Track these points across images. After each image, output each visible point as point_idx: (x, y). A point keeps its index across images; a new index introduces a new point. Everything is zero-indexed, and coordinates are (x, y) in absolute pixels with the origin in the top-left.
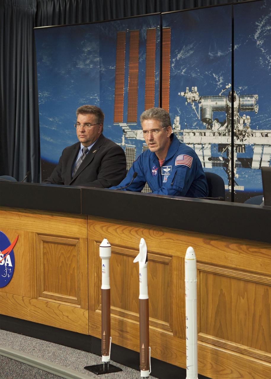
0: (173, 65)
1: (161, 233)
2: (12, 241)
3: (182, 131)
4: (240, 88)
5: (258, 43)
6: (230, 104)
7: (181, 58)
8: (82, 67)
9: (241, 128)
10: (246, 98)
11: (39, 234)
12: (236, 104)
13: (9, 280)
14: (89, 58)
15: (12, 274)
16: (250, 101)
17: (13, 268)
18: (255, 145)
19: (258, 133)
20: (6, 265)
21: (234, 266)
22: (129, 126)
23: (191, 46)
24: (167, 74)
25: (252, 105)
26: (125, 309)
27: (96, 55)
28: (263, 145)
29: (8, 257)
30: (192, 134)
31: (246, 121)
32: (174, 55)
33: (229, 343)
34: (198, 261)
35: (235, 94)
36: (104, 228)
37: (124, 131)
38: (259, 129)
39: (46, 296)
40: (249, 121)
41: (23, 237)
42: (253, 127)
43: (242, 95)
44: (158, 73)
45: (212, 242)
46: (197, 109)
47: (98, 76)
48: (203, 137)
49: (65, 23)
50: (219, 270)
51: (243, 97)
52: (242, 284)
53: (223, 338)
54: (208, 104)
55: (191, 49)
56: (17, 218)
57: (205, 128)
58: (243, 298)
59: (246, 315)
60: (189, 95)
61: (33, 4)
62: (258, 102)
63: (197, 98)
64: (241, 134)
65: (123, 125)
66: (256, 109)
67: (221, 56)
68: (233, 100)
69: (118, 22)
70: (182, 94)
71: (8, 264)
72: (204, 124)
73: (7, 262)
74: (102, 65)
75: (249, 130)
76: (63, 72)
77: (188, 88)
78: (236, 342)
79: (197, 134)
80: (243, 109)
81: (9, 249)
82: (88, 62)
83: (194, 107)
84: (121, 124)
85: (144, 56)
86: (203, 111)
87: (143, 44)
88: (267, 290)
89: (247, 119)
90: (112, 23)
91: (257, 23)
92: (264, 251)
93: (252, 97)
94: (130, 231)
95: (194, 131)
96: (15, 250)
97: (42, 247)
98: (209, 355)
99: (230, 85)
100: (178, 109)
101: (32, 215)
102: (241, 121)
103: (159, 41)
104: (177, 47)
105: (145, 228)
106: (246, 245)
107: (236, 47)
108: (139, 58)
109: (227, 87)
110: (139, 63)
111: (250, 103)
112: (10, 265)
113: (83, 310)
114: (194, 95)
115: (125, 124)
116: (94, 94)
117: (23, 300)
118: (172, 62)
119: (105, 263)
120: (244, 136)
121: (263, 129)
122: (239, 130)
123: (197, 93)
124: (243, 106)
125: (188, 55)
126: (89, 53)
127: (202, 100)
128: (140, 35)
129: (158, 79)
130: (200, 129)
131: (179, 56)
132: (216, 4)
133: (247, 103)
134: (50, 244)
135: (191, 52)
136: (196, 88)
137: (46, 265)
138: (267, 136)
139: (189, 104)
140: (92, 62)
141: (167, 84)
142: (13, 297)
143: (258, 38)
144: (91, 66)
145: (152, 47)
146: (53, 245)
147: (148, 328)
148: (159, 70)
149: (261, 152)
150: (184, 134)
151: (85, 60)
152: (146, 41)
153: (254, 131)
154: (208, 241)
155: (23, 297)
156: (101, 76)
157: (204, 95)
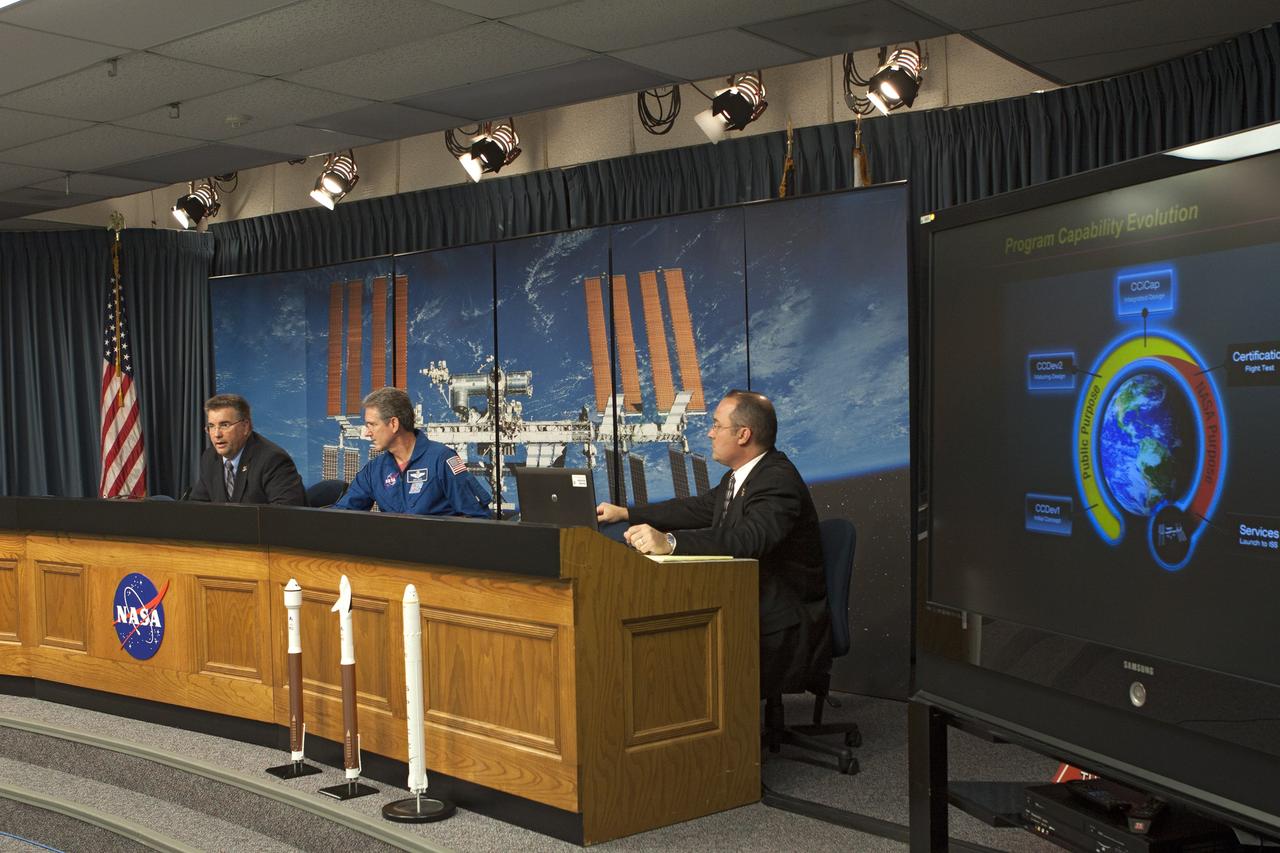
0: (411, 330)
1: (372, 567)
2: (160, 590)
3: (425, 426)
4: (507, 362)
5: (530, 297)
6: (493, 386)
7: (421, 320)
8: (279, 334)
9: (509, 419)
10: (515, 377)
11: (199, 577)
12: (501, 385)
13: (156, 648)
14: (290, 322)
15: (161, 639)
16: (521, 380)
17: (162, 629)
18: (529, 443)
19: (533, 426)
20: (151, 625)
21: (473, 610)
22: (350, 421)
23: (437, 302)
24: (403, 343)
25: (523, 386)
26: (325, 682)
27: (300, 317)
28: (540, 443)
29: (155, 613)
30: (440, 430)
31: (516, 409)
32: (412, 316)
33: (470, 722)
34: (422, 606)
35: (500, 371)
36: (293, 564)
37: (342, 427)
38: (534, 420)
39: (212, 669)
40: (521, 408)
41: (176, 581)
42: (526, 418)
43: (509, 372)
44: (390, 341)
45: (444, 577)
46: (446, 393)
47: (304, 348)
48: (456, 434)
49: (256, 270)
50: (453, 617)
51: (511, 375)
52: (485, 635)
53: (460, 714)
54: (462, 385)
55: (437, 307)
56: (166, 554)
57: (458, 420)
58: (487, 655)
59: (492, 679)
60: (435, 373)
61: (210, 244)
62: (532, 382)
63: (446, 377)
64: (509, 428)
65: (341, 419)
66: (530, 392)
67: (479, 316)
68: (496, 379)
69: (332, 268)
70: (425, 371)
71: (154, 624)
72: (457, 414)
73: (153, 621)
74: (309, 332)
75: (521, 421)
76: (252, 342)
77: (432, 363)
78: (479, 719)
79: (447, 429)
80: (513, 393)
81: (155, 601)
82: (289, 326)
83: (442, 391)
84: (338, 418)
85: (370, 316)
86: (455, 395)
87: (367, 299)
88: (520, 641)
89: (517, 406)
90: (324, 269)
91: (528, 269)
92: (513, 585)
93: (523, 374)
94: (329, 567)
95: (443, 425)
96: (164, 603)
97: (204, 596)
98: (443, 741)
99: (492, 357)
100: (420, 394)
101: (187, 549)
102: (509, 410)
103: (391, 295)
104: (416, 303)
105: (350, 561)
106: (489, 578)
107: (499, 303)
108: (363, 321)
109: (488, 360)
110: (363, 328)
111: (521, 383)
112: (158, 625)
113: (265, 687)
114: (442, 372)
115: (343, 418)
116: (298, 374)
117: (178, 677)
118: (409, 326)
119: (293, 615)
120: (514, 430)
121: (539, 420)
122: (506, 423)
123: (447, 370)
124: (511, 387)
125: (433, 314)
126: (291, 313)
127: (454, 380)
128: (364, 286)
129: (390, 350)
130: (451, 421)
131: (419, 317)
132: (473, 241)
133: (517, 383)
134: (215, 592)
135: (437, 311)
136: (444, 363)
137: (211, 623)
138: (545, 429)
139: (435, 386)
140: (294, 327)
141: (403, 358)
142: (163, 672)
143: (529, 290)
144: (294, 333)
145: (381, 304)
146: (220, 592)
147: (355, 707)
148: (392, 338)
149: (538, 453)
150: (429, 429)
151: (284, 325)
152: (372, 296)
153: (527, 423)
154: (437, 575)
155: (178, 672)
156: (308, 347)
157: (455, 372)
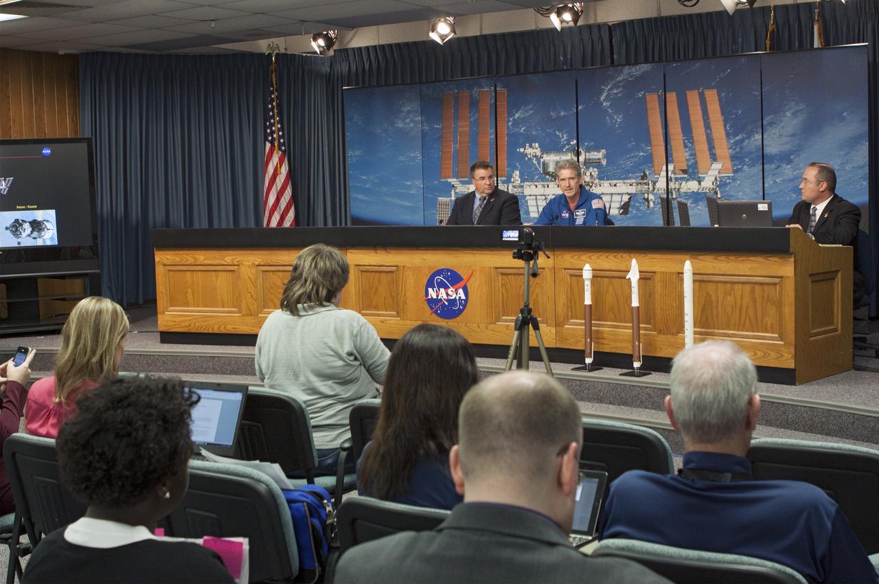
0: (510, 124)
3: (522, 184)
4: (586, 144)
5: (604, 104)
6: (576, 159)
7: (519, 117)
8: (400, 125)
9: (587, 179)
10: (592, 153)
12: (582, 158)
14: (408, 117)
16: (597, 155)
18: (603, 194)
19: (606, 183)
22: (460, 182)
23: (531, 106)
24: (503, 132)
25: (599, 159)
27: (417, 115)
28: (612, 194)
30: (533, 187)
31: (593, 174)
32: (511, 115)
35: (580, 150)
37: (453, 186)
38: (607, 180)
40: (597, 173)
42: (600, 178)
43: (588, 150)
44: (492, 131)
46: (539, 163)
47: (419, 135)
51: (589, 152)
54: (551, 159)
55: (531, 109)
57: (548, 181)
60: (529, 151)
62: (605, 156)
63: (539, 154)
64: (588, 185)
65: (452, 181)
66: (604, 162)
67: (564, 116)
68: (578, 154)
69: (445, 83)
70: (522, 150)
72: (547, 177)
74: (424, 124)
75: (597, 181)
77: (527, 145)
79: (539, 186)
80: (588, 163)
82: (408, 121)
83: (535, 162)
84: (450, 180)
85: (476, 115)
86: (545, 165)
87: (474, 104)
89: (595, 172)
90: (438, 84)
91: (603, 87)
93: (599, 152)
95: (536, 183)
99: (575, 142)
100: (518, 164)
102: (588, 174)
104: (514, 107)
107: (580, 107)
108: (470, 118)
109: (572, 143)
110: (471, 122)
111: (597, 157)
114: (535, 151)
115: (454, 180)
116: (415, 152)
118: (508, 121)
120: (591, 186)
121: (611, 180)
122: (585, 182)
123: (539, 149)
124: (589, 160)
125: (528, 114)
126: (409, 112)
127: (545, 156)
128: (471, 95)
129: (493, 136)
130: (543, 181)
131: (517, 116)
133: (594, 157)
135: (532, 112)
136: (537, 144)
138: (615, 185)
139: (530, 159)
140: (412, 121)
141: (504, 141)
143: (604, 100)
144: (411, 125)
145: (486, 107)
148: (494, 128)
149: (610, 200)
151: (404, 119)
152: (478, 101)
153: (602, 182)
156: (424, 135)
157: (546, 150)
